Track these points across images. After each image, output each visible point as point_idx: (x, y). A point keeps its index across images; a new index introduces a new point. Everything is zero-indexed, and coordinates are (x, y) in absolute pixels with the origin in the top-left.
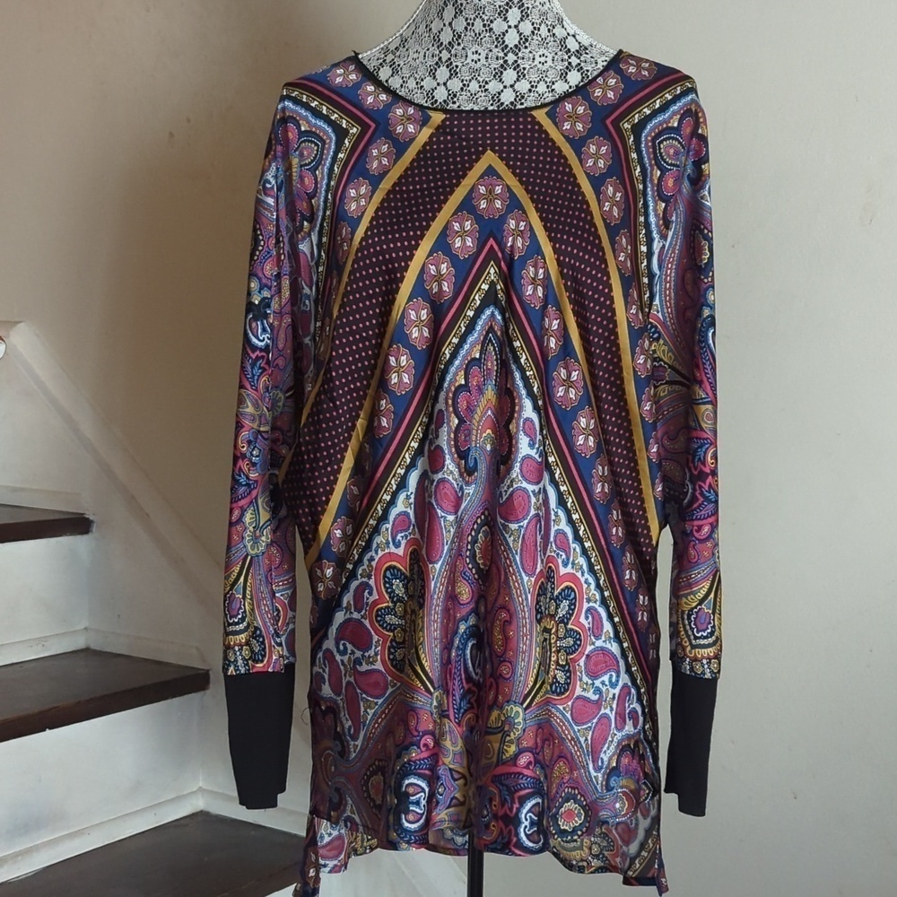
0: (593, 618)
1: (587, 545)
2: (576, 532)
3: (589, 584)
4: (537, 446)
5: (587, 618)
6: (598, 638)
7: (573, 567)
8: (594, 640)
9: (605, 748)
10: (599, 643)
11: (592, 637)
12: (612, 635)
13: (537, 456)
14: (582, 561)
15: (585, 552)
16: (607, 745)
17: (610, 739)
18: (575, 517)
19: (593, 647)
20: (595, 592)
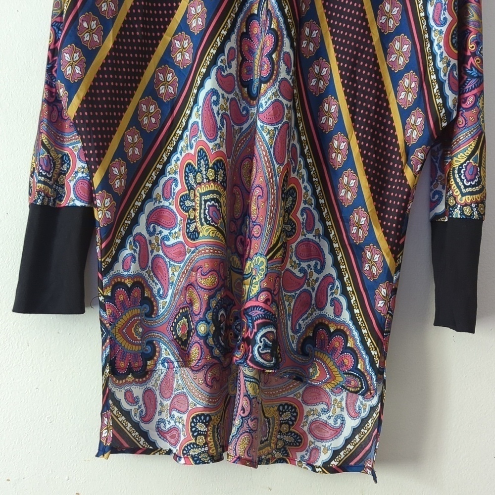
0: (307, 216)
1: (309, 161)
2: (302, 149)
3: (307, 191)
4: (291, 74)
5: (302, 215)
6: (310, 232)
7: (297, 175)
8: (306, 233)
9: (304, 317)
10: (310, 236)
11: (305, 230)
12: (321, 233)
13: (290, 81)
14: (304, 172)
15: (307, 166)
16: (306, 316)
17: (310, 312)
18: (303, 138)
19: (304, 237)
20: (311, 198)
